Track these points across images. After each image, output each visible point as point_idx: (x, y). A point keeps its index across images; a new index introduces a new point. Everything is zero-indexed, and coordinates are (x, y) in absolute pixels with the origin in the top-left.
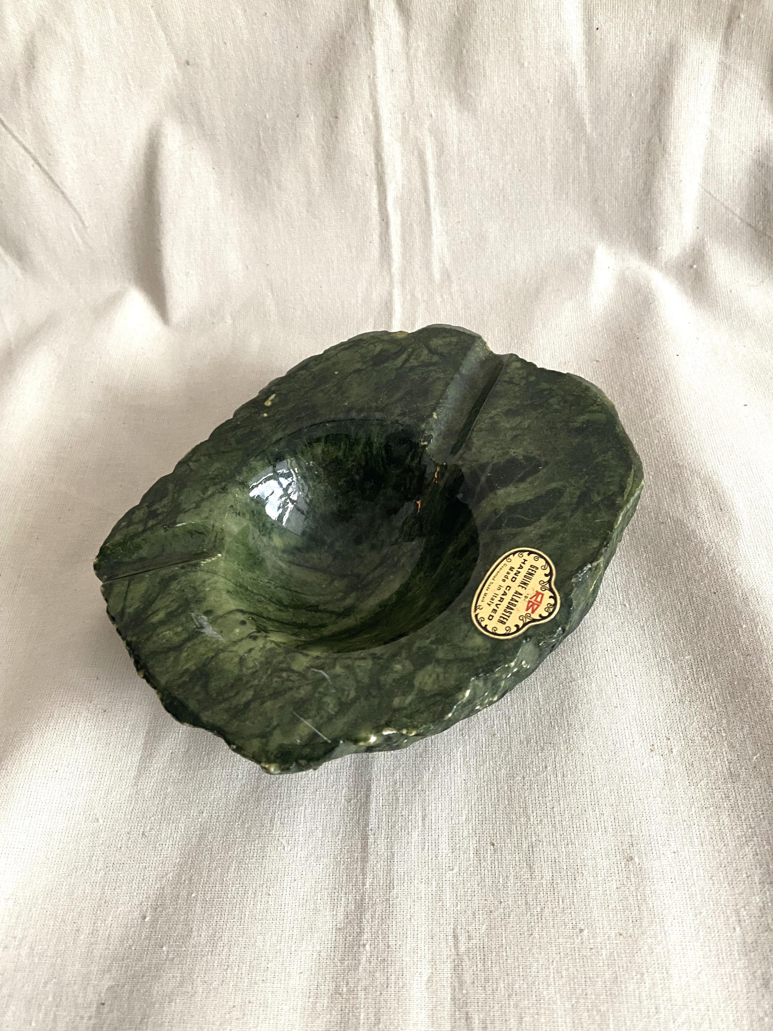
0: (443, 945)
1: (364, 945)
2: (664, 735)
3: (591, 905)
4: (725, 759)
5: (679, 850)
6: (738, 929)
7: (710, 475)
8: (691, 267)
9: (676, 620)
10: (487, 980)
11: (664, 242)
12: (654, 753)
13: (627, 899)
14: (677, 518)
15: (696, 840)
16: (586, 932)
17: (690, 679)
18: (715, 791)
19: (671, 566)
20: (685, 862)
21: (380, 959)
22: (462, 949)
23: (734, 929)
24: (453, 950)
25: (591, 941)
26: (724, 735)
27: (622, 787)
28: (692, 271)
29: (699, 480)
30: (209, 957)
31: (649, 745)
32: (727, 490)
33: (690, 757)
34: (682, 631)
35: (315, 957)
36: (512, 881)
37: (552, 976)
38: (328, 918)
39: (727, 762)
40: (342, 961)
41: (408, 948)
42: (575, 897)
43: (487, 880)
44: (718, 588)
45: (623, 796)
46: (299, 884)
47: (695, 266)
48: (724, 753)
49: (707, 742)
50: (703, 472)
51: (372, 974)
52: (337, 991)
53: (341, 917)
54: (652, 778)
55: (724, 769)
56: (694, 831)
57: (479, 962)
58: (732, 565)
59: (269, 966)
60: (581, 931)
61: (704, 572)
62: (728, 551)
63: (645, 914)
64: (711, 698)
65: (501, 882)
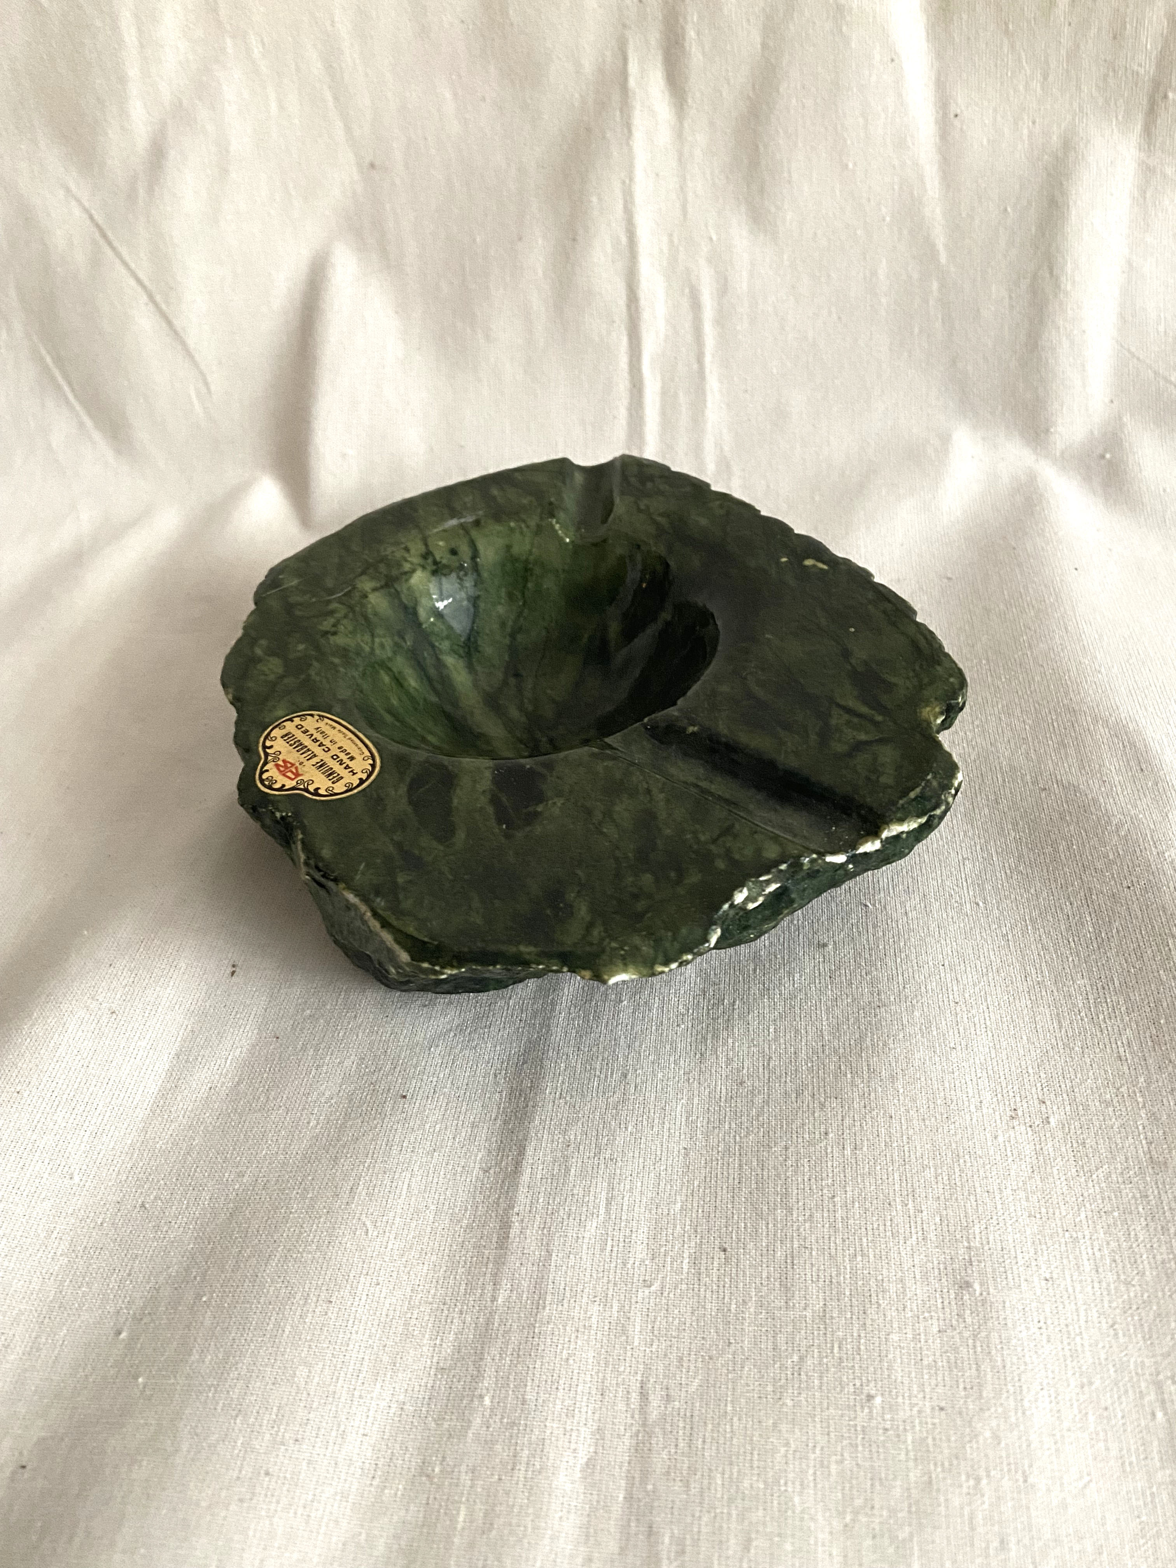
0: (621, 1406)
1: (481, 1397)
2: (1035, 1097)
3: (890, 1356)
4: (1142, 1137)
5: (1055, 1276)
6: (1160, 1415)
7: (1125, 723)
8: (1103, 457)
9: (1063, 927)
10: (692, 1470)
11: (1060, 421)
12: (1016, 1123)
13: (956, 1350)
14: (1069, 783)
15: (1086, 1262)
16: (878, 1400)
17: (1083, 1014)
18: (1122, 1186)
19: (1057, 850)
20: (1065, 1297)
21: (505, 1420)
22: (654, 1415)
23: (1153, 1415)
24: (637, 1416)
25: (888, 1417)
26: (1140, 1100)
27: (957, 1170)
28: (1103, 462)
29: (1107, 730)
30: (210, 1395)
31: (1008, 1109)
32: (1152, 744)
33: (1079, 1132)
34: (1072, 944)
35: (393, 1410)
36: (752, 1310)
37: (811, 1471)
38: (425, 1349)
39: (1144, 1142)
40: (439, 1420)
41: (558, 1407)
42: (862, 1341)
43: (708, 1306)
44: (1135, 880)
45: (959, 1184)
46: (384, 1290)
47: (1108, 456)
48: (1141, 1128)
49: (1111, 1109)
50: (1113, 719)
51: (489, 1444)
52: (424, 1470)
53: (448, 1349)
54: (1010, 1159)
55: (1140, 1151)
56: (1083, 1248)
57: (680, 1440)
58: (1160, 847)
59: (312, 1416)
60: (870, 1397)
61: (1111, 857)
62: (1152, 826)
63: (989, 1377)
64: (1119, 1043)
65: (733, 1311)
